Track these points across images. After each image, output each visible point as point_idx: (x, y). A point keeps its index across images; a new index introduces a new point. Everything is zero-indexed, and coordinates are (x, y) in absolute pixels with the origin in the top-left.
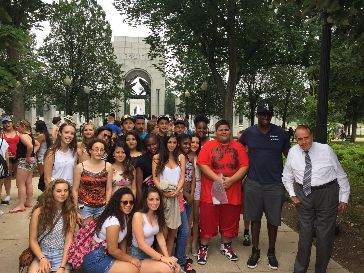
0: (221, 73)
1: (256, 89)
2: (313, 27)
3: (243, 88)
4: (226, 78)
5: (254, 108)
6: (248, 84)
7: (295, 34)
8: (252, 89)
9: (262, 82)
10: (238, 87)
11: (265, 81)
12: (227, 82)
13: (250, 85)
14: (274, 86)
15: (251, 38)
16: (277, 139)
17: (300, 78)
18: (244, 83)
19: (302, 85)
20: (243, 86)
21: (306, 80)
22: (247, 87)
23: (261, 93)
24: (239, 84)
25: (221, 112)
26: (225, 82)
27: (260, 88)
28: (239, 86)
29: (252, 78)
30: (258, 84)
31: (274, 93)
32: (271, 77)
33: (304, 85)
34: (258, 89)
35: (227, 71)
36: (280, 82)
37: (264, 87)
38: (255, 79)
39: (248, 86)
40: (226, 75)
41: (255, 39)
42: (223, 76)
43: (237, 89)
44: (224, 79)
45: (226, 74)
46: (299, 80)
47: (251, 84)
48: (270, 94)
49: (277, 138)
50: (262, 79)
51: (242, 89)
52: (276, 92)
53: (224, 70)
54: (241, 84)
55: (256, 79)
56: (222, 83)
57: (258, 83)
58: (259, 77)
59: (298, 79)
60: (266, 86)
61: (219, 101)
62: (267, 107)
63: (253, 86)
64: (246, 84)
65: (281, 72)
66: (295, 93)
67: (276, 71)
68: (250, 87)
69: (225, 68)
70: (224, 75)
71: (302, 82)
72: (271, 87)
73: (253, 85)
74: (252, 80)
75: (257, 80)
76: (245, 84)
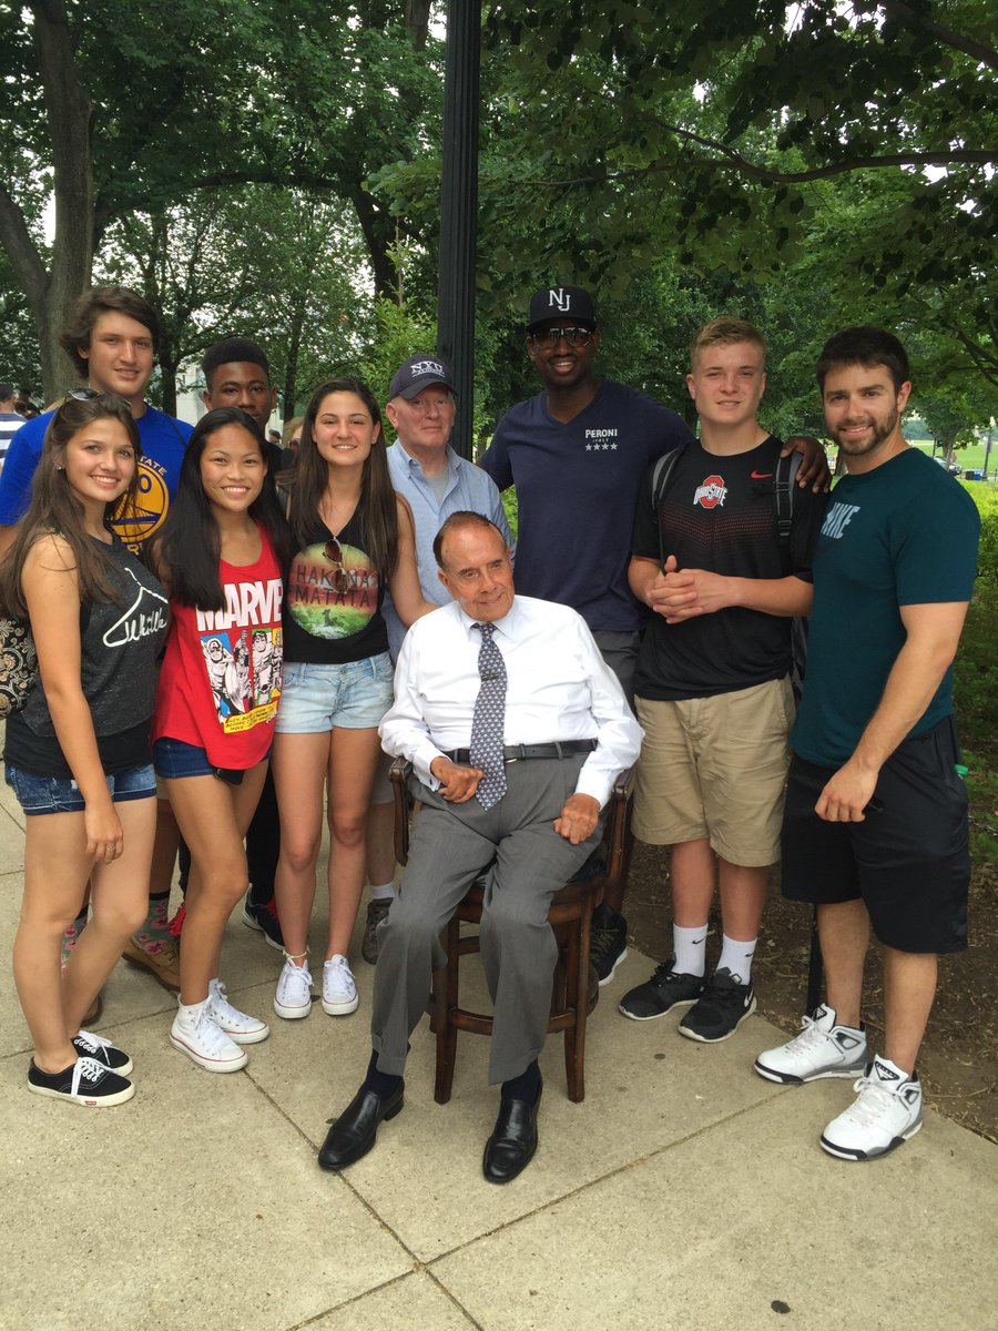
0: (21, 200)
1: (175, 285)
2: (377, 42)
3: (120, 274)
4: (44, 225)
5: (173, 361)
6: (141, 262)
7: (316, 63)
8: (160, 285)
9: (196, 259)
10: (102, 272)
11: (209, 253)
12: (49, 244)
13: (152, 267)
14: (243, 278)
15: (141, 48)
16: (610, 443)
17: (336, 255)
18: (123, 258)
19: (343, 281)
20: (120, 268)
21: (354, 266)
22: (139, 275)
23: (197, 303)
24: (102, 257)
25: (34, 374)
26: (42, 244)
27: (190, 281)
28: (103, 267)
29: (156, 237)
30: (183, 263)
31: (247, 308)
32: (230, 240)
33: (351, 284)
34: (183, 286)
35: (46, 193)
36: (265, 265)
37: (205, 281)
38: (166, 243)
39: (143, 268)
40: (41, 214)
41: (158, 58)
42: (32, 217)
43: (98, 279)
44: (34, 230)
45: (41, 209)
46: (332, 263)
47: (153, 261)
48: (232, 310)
49: (611, 440)
50: (198, 247)
51: (117, 282)
52: (255, 304)
53: (31, 188)
54: (113, 258)
55: (170, 243)
56: (29, 246)
57: (183, 258)
58: (185, 234)
59: (330, 259)
60: (211, 273)
61: (22, 324)
62: (560, 302)
63: (163, 272)
64: (131, 258)
65: (265, 225)
66: (322, 311)
67: (246, 217)
68: (149, 274)
69: (33, 182)
70: (34, 213)
71: (345, 271)
72: (235, 280)
73: (164, 268)
74: (154, 243)
75: (176, 247)
76: (127, 260)
